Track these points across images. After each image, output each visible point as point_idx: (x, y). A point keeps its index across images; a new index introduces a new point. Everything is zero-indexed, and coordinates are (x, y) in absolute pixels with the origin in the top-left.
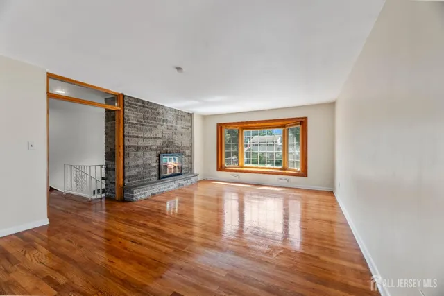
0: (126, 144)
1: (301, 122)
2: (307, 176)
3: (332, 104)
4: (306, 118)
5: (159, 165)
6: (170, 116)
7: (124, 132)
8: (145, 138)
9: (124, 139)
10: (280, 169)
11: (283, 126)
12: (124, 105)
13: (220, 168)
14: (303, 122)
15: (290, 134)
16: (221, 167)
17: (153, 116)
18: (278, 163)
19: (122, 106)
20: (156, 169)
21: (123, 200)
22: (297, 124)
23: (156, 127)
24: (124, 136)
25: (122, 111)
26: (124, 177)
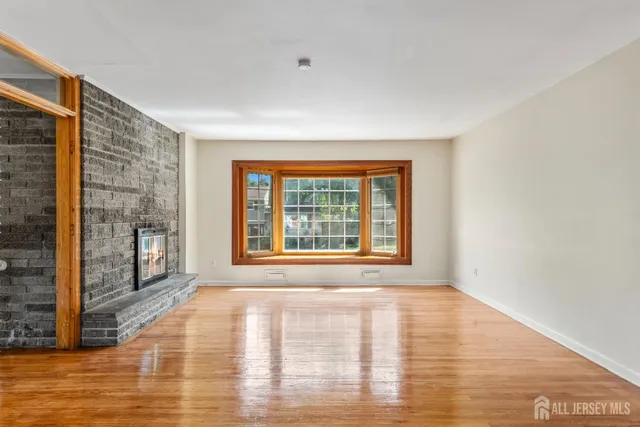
0: (87, 206)
1: (399, 168)
2: (410, 264)
3: (450, 143)
4: (409, 162)
5: (136, 256)
6: (148, 138)
7: (82, 175)
8: (115, 189)
9: (82, 193)
10: (356, 254)
11: (363, 173)
12: (82, 106)
13: (239, 258)
14: (403, 169)
15: (375, 190)
16: (241, 256)
17: (126, 137)
18: (351, 243)
19: (77, 108)
20: (130, 267)
21: (81, 347)
22: (393, 172)
23: (129, 162)
24: (82, 184)
25: (77, 120)
26: (83, 289)
